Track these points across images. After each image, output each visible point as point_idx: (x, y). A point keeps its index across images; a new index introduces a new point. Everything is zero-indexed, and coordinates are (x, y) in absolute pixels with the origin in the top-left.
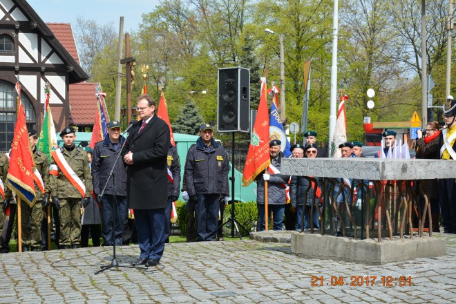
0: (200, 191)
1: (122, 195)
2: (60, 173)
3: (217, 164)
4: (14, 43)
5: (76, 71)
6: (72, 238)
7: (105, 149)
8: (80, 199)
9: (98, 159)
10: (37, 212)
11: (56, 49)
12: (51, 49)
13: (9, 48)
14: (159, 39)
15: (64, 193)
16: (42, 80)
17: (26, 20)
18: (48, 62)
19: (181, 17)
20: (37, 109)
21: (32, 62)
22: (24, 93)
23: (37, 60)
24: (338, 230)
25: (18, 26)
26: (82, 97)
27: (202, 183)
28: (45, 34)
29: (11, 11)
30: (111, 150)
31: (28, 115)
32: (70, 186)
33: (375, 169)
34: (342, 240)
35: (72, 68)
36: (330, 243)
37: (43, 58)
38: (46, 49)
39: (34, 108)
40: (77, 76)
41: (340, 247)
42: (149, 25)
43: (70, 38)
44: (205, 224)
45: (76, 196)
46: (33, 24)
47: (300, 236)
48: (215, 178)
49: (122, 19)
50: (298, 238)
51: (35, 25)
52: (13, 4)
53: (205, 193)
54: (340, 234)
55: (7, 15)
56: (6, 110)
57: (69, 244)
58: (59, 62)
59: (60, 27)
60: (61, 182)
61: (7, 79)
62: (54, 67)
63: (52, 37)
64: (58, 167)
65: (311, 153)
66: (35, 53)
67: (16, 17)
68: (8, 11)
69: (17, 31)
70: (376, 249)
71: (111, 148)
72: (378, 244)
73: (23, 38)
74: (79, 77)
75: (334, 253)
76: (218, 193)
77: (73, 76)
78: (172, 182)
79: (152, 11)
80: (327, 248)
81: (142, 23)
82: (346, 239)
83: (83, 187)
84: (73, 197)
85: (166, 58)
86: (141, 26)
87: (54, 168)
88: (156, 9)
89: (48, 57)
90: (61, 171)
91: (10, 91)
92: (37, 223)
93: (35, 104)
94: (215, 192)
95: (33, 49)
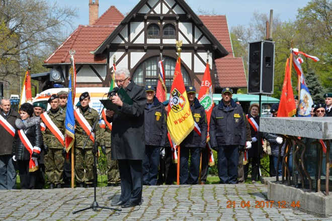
0: (220, 143)
1: (154, 145)
3: (235, 120)
4: (175, 30)
5: (219, 49)
6: (117, 178)
10: (88, 157)
11: (205, 33)
12: (202, 34)
13: (172, 33)
14: (309, 25)
16: (195, 56)
17: (184, 13)
18: (199, 43)
19: (326, 9)
20: (191, 77)
21: (188, 43)
22: (183, 66)
23: (192, 42)
24: (299, 182)
25: (178, 18)
26: (228, 68)
27: (222, 136)
28: (197, 22)
29: (173, 8)
31: (185, 81)
33: (319, 129)
34: (300, 192)
35: (216, 47)
36: (292, 193)
37: (196, 40)
38: (198, 34)
39: (189, 77)
40: (220, 52)
41: (298, 197)
42: (303, 16)
43: (225, 26)
44: (226, 170)
46: (188, 16)
48: (233, 133)
49: (271, 11)
51: (189, 16)
52: (175, 3)
53: (224, 144)
54: (300, 186)
55: (171, 10)
56: (170, 78)
58: (207, 42)
59: (218, 18)
60: (108, 134)
61: (171, 56)
62: (203, 46)
63: (202, 25)
65: (320, 112)
66: (190, 37)
67: (177, 11)
68: (171, 7)
69: (177, 22)
70: (321, 202)
72: (324, 198)
73: (182, 26)
74: (221, 53)
76: (235, 144)
77: (218, 53)
78: (200, 135)
79: (306, 6)
80: (290, 198)
81: (298, 15)
85: (314, 39)
86: (298, 17)
87: (103, 122)
88: (308, 4)
89: (199, 40)
91: (172, 64)
92: (88, 166)
93: (190, 73)
94: (232, 144)
95: (188, 33)
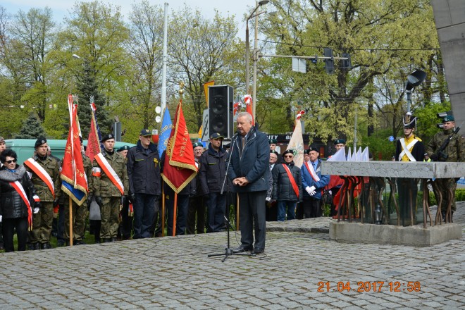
0: (213, 189)
2: (103, 175)
6: (112, 232)
7: (138, 153)
8: (120, 198)
9: (133, 163)
15: (108, 192)
27: (216, 183)
30: (144, 155)
32: (113, 186)
33: (428, 169)
34: (388, 228)
36: (374, 230)
41: (385, 233)
45: (118, 195)
47: (340, 225)
50: (337, 227)
53: (218, 191)
57: (109, 237)
60: (105, 183)
64: (101, 169)
65: (288, 157)
71: (144, 152)
75: (379, 238)
80: (371, 234)
82: (391, 227)
83: (122, 187)
84: (116, 195)
87: (98, 170)
90: (104, 173)
